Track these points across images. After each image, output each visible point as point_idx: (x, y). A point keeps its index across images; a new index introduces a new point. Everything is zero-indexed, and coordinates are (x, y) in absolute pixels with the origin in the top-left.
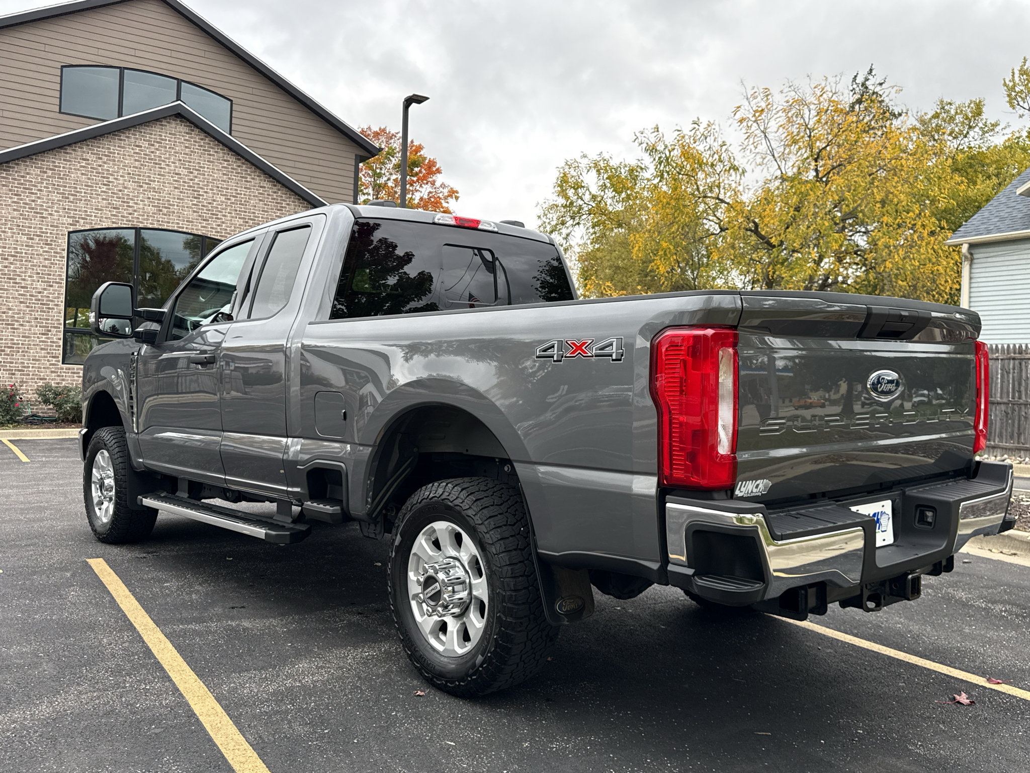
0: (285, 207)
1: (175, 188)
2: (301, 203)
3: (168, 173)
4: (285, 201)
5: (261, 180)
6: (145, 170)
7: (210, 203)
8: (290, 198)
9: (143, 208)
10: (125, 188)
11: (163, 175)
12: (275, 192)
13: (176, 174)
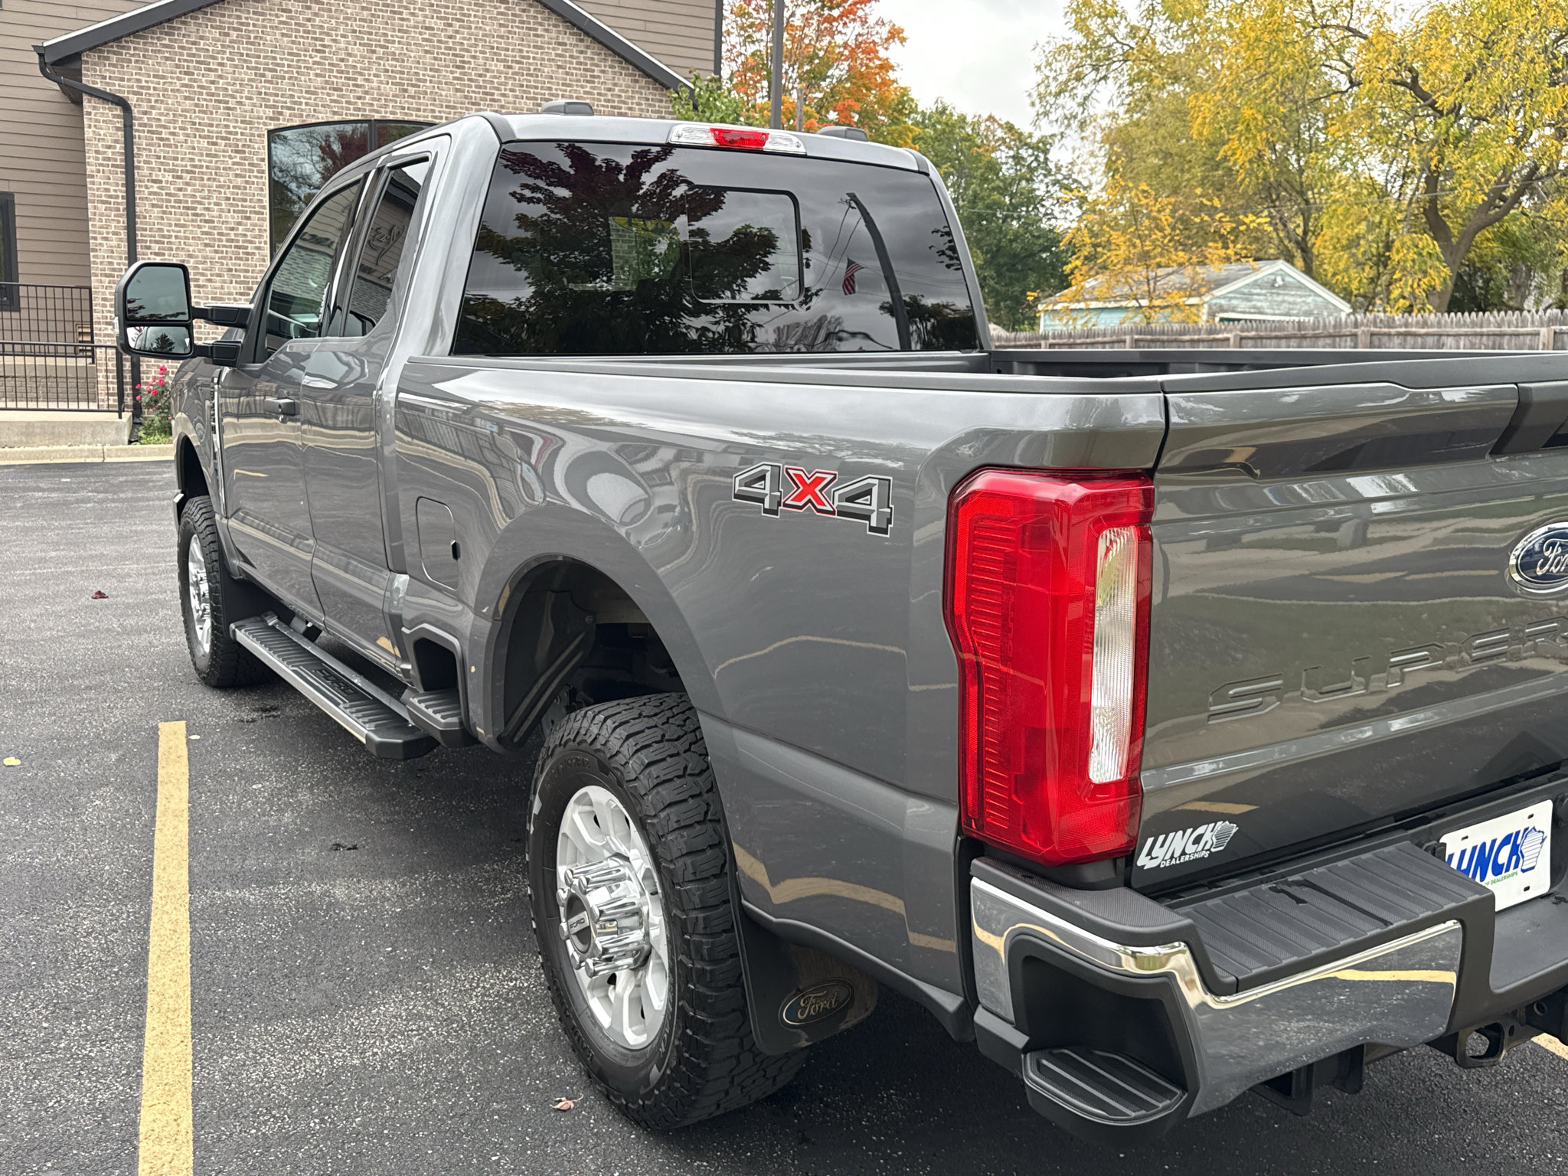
0: (599, 77)
1: (427, 52)
2: (623, 68)
3: (415, 27)
4: (597, 66)
5: (559, 32)
6: (378, 23)
7: (480, 75)
8: (606, 60)
9: (379, 88)
10: (350, 55)
11: (406, 32)
12: (581, 52)
13: (427, 28)
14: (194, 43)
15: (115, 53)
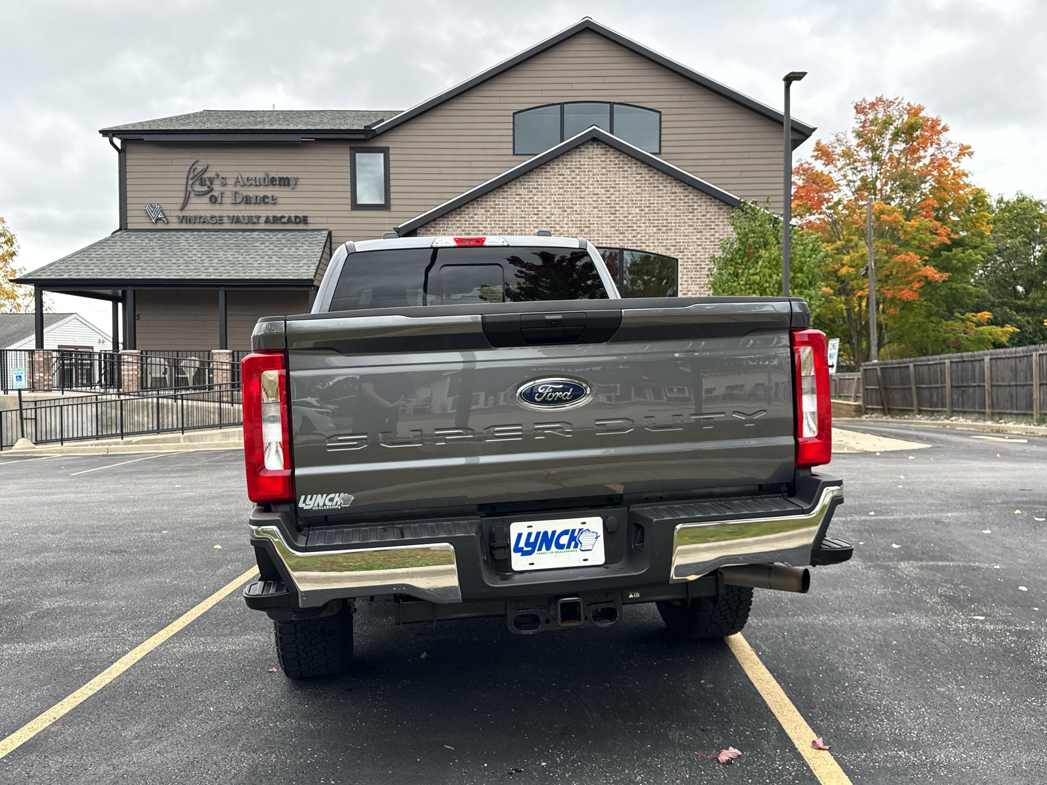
0: (697, 209)
1: (595, 207)
2: (713, 202)
3: (589, 195)
4: (696, 203)
5: (672, 186)
6: (568, 195)
7: (625, 217)
8: (701, 199)
9: (568, 231)
10: (552, 214)
11: (584, 198)
12: (686, 196)
13: (595, 194)
14: (472, 218)
15: (433, 227)
